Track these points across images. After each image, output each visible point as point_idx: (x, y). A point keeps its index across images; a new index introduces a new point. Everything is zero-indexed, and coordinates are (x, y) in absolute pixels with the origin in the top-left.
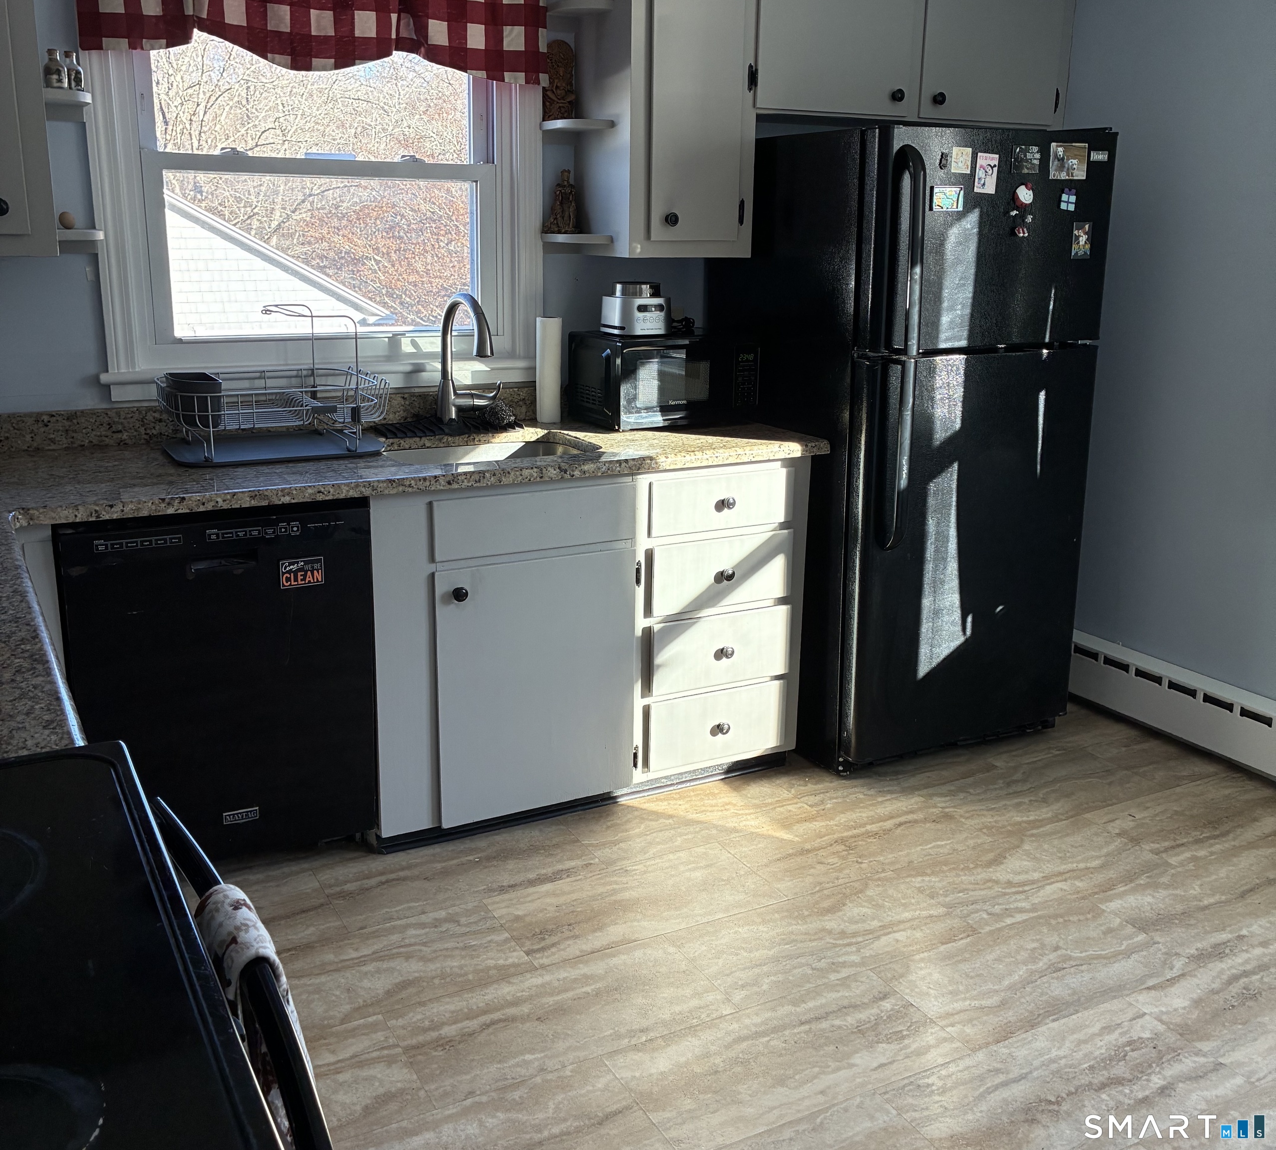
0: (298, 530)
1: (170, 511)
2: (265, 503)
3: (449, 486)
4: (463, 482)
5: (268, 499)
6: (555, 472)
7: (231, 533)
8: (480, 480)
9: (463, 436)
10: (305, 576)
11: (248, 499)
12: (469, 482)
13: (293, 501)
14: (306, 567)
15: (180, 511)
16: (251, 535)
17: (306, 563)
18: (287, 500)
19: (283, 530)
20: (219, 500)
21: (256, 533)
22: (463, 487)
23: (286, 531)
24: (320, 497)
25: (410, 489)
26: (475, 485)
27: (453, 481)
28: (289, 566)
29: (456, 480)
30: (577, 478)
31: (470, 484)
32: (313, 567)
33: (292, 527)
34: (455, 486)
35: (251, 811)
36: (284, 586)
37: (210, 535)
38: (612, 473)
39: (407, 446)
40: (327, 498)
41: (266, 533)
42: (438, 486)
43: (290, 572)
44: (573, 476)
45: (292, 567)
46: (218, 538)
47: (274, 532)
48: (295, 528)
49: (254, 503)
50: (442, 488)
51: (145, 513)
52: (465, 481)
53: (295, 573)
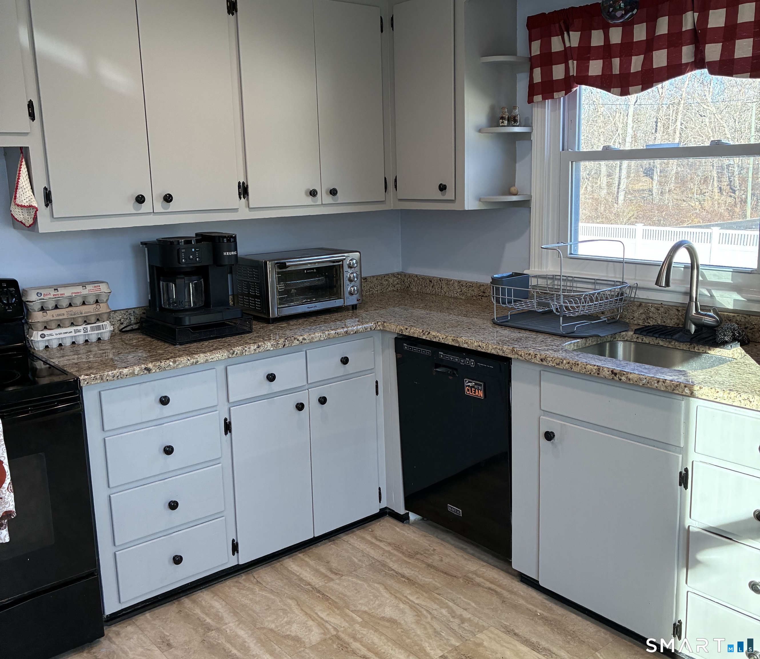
0: (473, 365)
1: (424, 337)
2: (457, 345)
3: (542, 363)
4: (549, 362)
5: (459, 343)
6: (608, 373)
7: (448, 356)
8: (559, 364)
9: (686, 343)
10: (475, 391)
11: (451, 340)
12: (553, 363)
13: (468, 348)
14: (476, 386)
15: (427, 339)
16: (455, 360)
17: (476, 384)
18: (465, 346)
19: (468, 362)
20: (441, 338)
21: (457, 360)
22: (549, 365)
23: (468, 363)
24: (479, 349)
25: (521, 358)
26: (556, 366)
27: (544, 359)
28: (469, 383)
29: (546, 359)
30: (624, 382)
31: (553, 365)
32: (478, 388)
33: (471, 362)
34: (545, 363)
35: (458, 511)
36: (467, 393)
37: (440, 355)
38: (651, 386)
39: (647, 342)
40: (482, 351)
41: (461, 362)
42: (536, 361)
43: (469, 386)
44: (620, 380)
45: (469, 384)
46: (443, 357)
47: (464, 362)
48: (472, 363)
49: (453, 344)
50: (537, 362)
51: (416, 336)
52: (551, 361)
53: (472, 387)
